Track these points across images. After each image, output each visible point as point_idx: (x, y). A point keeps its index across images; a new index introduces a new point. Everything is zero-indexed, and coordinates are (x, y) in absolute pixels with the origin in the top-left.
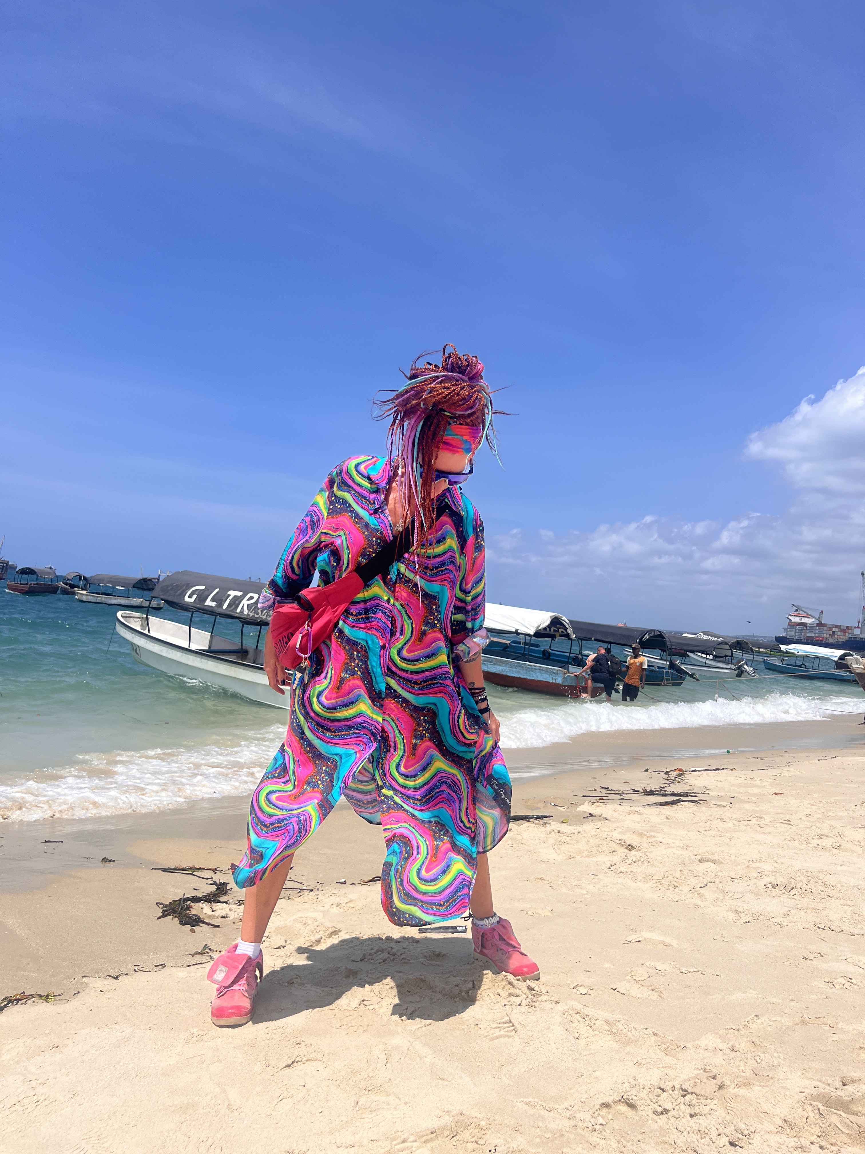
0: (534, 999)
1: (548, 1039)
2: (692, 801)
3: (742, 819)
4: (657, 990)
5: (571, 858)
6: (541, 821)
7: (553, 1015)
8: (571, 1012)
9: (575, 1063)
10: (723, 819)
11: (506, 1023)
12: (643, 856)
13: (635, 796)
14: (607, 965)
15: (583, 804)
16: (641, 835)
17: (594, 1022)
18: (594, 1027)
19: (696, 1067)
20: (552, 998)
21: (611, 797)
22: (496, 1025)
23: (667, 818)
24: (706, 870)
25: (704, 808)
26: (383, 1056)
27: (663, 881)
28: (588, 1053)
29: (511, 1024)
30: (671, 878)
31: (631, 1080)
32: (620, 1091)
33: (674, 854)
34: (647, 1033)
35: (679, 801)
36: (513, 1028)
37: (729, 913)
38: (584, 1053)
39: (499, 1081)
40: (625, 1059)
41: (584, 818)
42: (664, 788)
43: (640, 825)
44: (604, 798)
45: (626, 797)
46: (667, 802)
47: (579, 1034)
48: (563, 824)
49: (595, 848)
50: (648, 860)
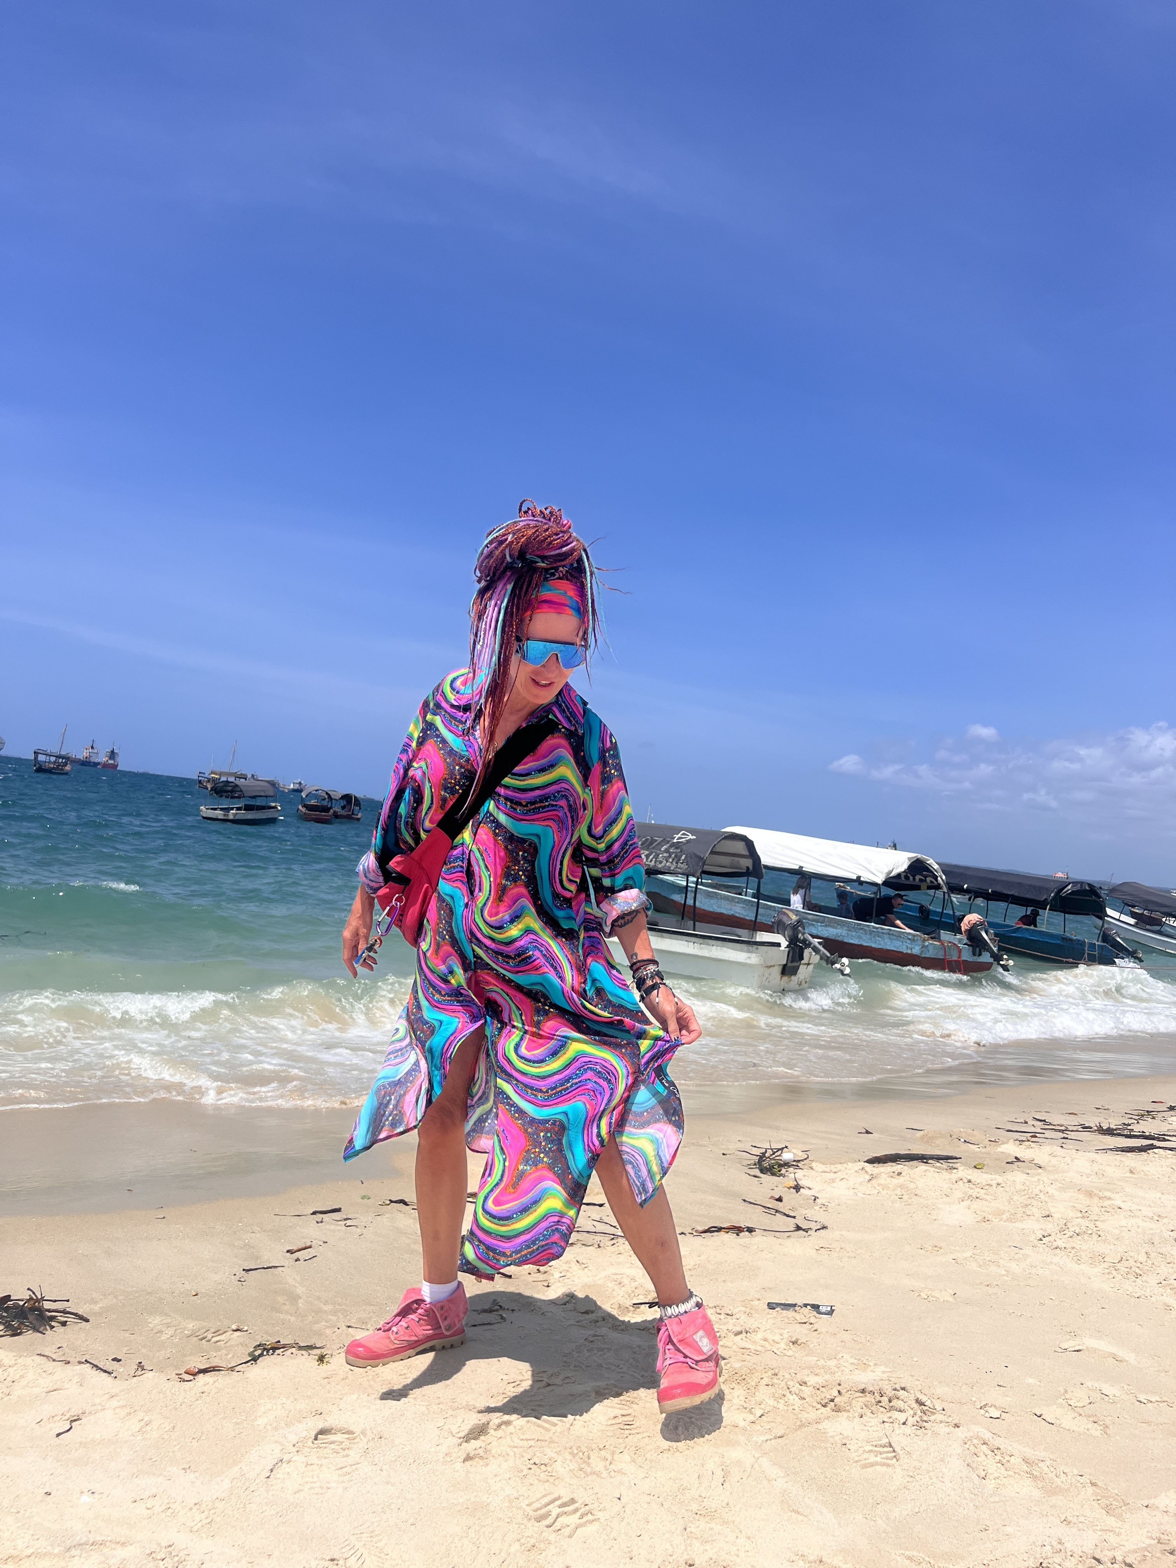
0: (925, 1418)
1: (941, 1474)
2: (1170, 1149)
4: (1101, 1423)
5: (985, 1220)
6: (944, 1165)
7: (950, 1443)
8: (975, 1441)
9: (978, 1512)
11: (884, 1446)
12: (1092, 1226)
13: (1085, 1136)
14: (1030, 1381)
15: (1006, 1143)
16: (1090, 1194)
17: (1008, 1458)
18: (1007, 1465)
19: (1149, 1535)
20: (950, 1420)
21: (1048, 1134)
22: (871, 1448)
23: (1131, 1172)
26: (719, 1473)
27: (1119, 1266)
28: (997, 1499)
29: (891, 1449)
30: (1132, 1263)
31: (1055, 1543)
32: (1038, 1556)
33: (1138, 1227)
34: (1082, 1481)
35: (1152, 1147)
36: (894, 1454)
38: (992, 1500)
39: (872, 1523)
40: (1049, 1514)
41: (1007, 1163)
42: (1130, 1125)
43: (1090, 1179)
44: (1037, 1135)
45: (1072, 1135)
46: (1133, 1147)
47: (986, 1472)
48: (976, 1170)
49: (1021, 1209)
50: (1099, 1233)
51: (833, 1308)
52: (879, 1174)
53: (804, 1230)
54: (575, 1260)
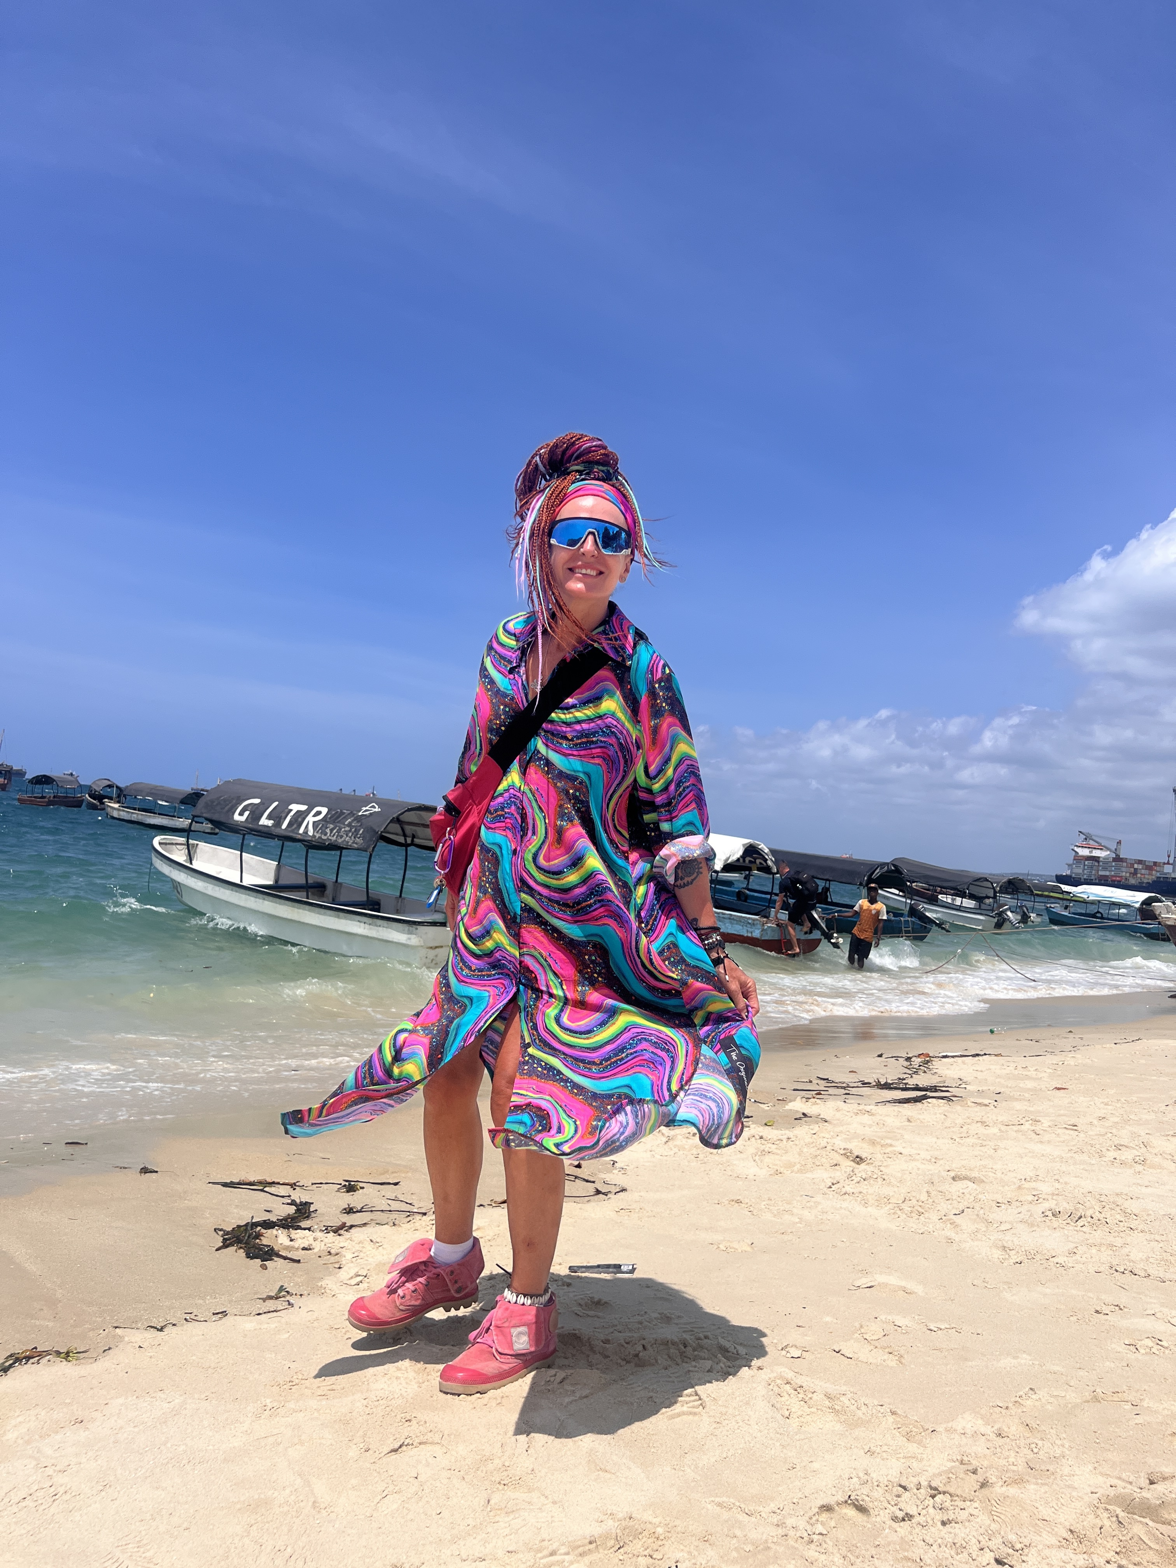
0: (728, 1364)
1: (747, 1418)
2: (942, 1098)
3: (1011, 1123)
4: (897, 1354)
5: (778, 1173)
7: (754, 1385)
8: (779, 1382)
9: (785, 1451)
10: (985, 1122)
11: (690, 1395)
12: (876, 1171)
13: (866, 1091)
14: (828, 1319)
15: (794, 1100)
16: (873, 1143)
17: (810, 1395)
18: (811, 1402)
19: (950, 1457)
21: (832, 1091)
23: (909, 1121)
24: (961, 1191)
25: (959, 1107)
27: (903, 1206)
28: (802, 1437)
29: (697, 1397)
30: (914, 1202)
31: (861, 1475)
32: (847, 1489)
33: (918, 1169)
34: (882, 1411)
35: (925, 1097)
36: (699, 1402)
37: (994, 1251)
38: (797, 1437)
39: (681, 1473)
40: (853, 1447)
41: (796, 1119)
42: (904, 1079)
43: (872, 1129)
44: (822, 1092)
45: (853, 1091)
46: (909, 1099)
47: (789, 1411)
48: (767, 1127)
49: (810, 1160)
50: (883, 1177)
51: (635, 1266)
52: (676, 1135)
53: (603, 1194)
54: (368, 1239)
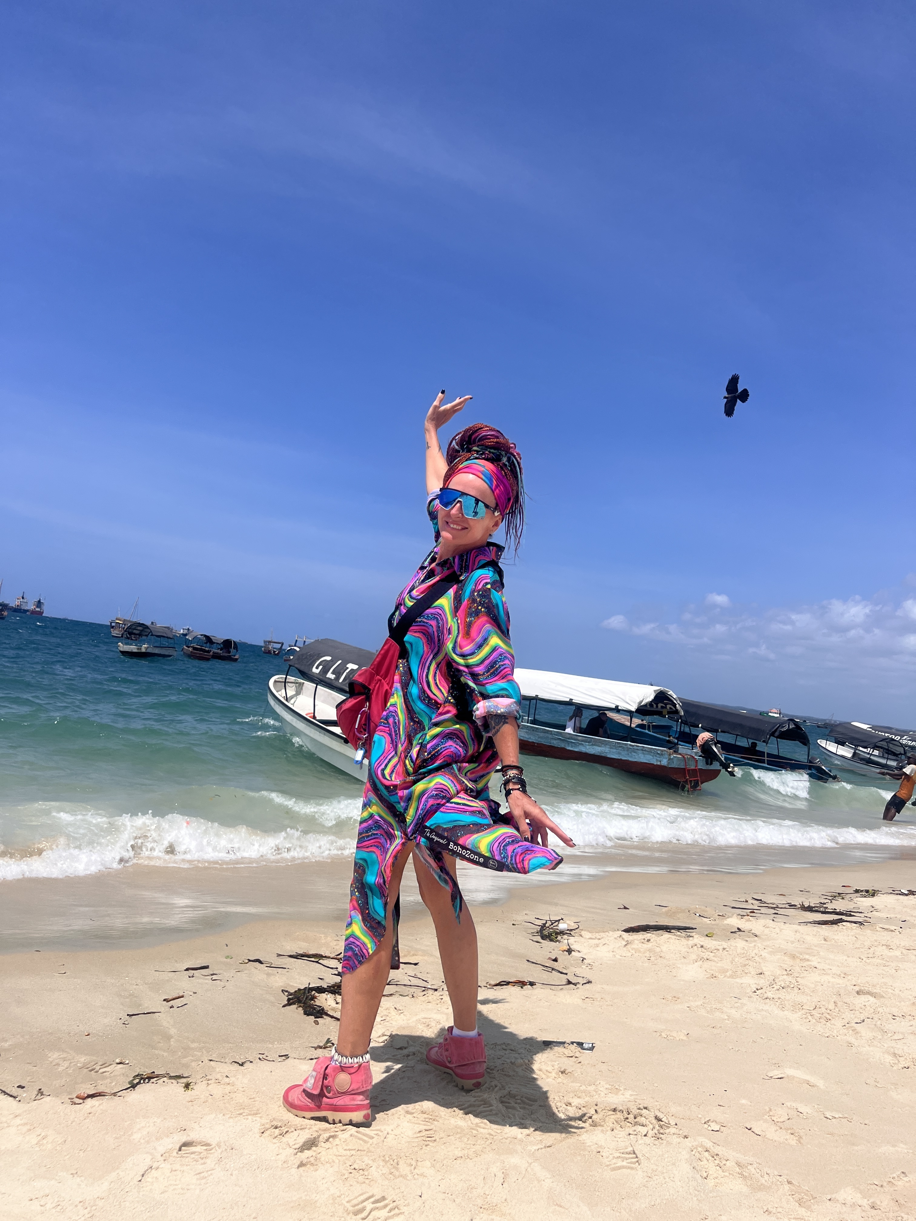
0: (661, 1131)
1: (672, 1175)
2: (855, 923)
3: (912, 948)
4: (796, 1135)
5: (713, 977)
6: (683, 933)
7: (680, 1150)
8: (700, 1149)
9: (700, 1205)
10: (889, 946)
11: (630, 1153)
12: (794, 981)
13: (791, 912)
14: (743, 1101)
15: (731, 917)
16: (793, 957)
17: (724, 1162)
18: (724, 1168)
20: (681, 1132)
21: (763, 910)
22: (619, 1155)
23: (825, 940)
24: (864, 1004)
25: (869, 931)
26: (500, 1175)
27: (814, 1012)
28: (715, 1195)
29: (635, 1156)
30: (823, 1010)
33: (829, 982)
34: (780, 1180)
35: (841, 921)
36: (636, 1159)
37: (886, 1056)
38: (711, 1195)
39: (618, 1214)
40: (755, 1206)
41: (731, 932)
42: (825, 904)
43: (793, 945)
44: (755, 911)
45: (781, 911)
46: (827, 921)
47: (707, 1173)
48: (707, 938)
49: (740, 968)
50: (799, 986)
51: (594, 1045)
52: (633, 941)
53: (573, 984)
54: (393, 1007)
